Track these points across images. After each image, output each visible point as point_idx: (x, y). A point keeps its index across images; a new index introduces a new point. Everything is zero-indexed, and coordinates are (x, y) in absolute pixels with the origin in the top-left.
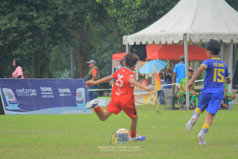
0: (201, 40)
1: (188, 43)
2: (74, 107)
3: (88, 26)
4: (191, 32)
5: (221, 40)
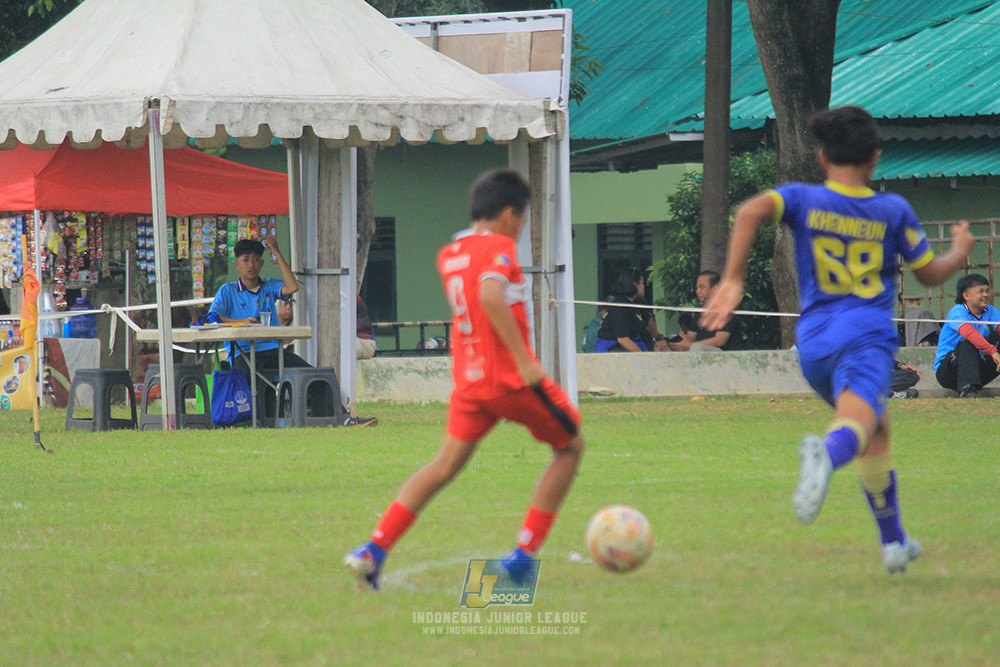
0: (220, 127)
1: (166, 139)
4: (176, 93)
5: (307, 130)
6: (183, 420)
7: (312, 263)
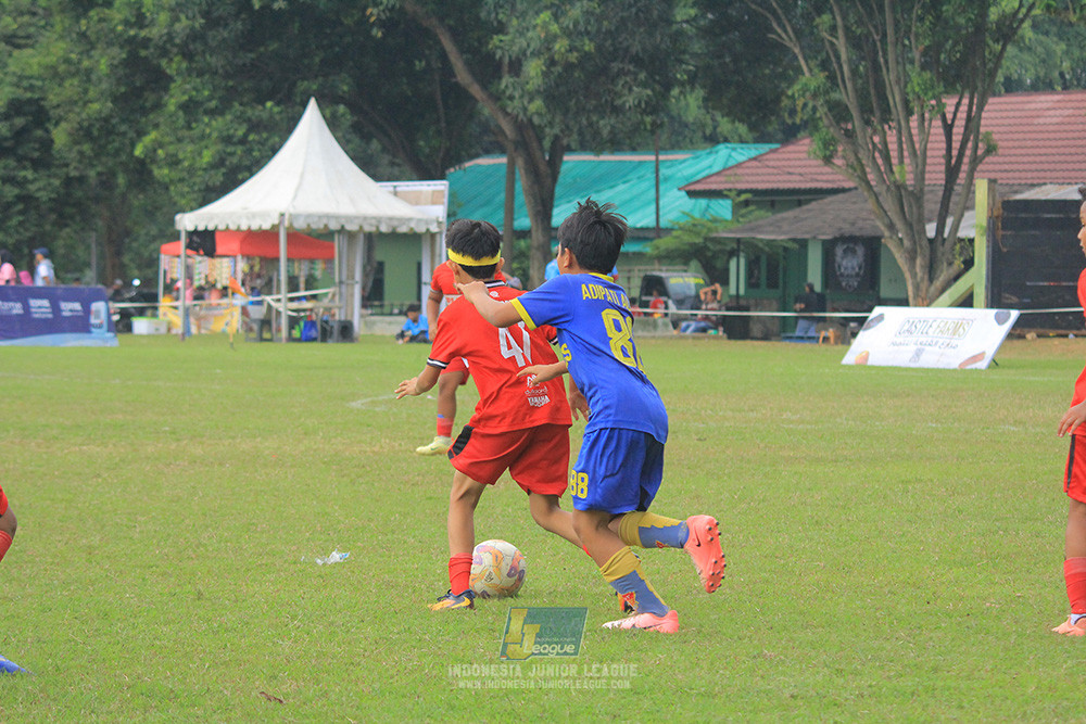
0: (309, 225)
1: (287, 228)
2: (86, 335)
3: (124, 195)
4: (292, 211)
5: (343, 227)
6: (291, 339)
7: (344, 278)
